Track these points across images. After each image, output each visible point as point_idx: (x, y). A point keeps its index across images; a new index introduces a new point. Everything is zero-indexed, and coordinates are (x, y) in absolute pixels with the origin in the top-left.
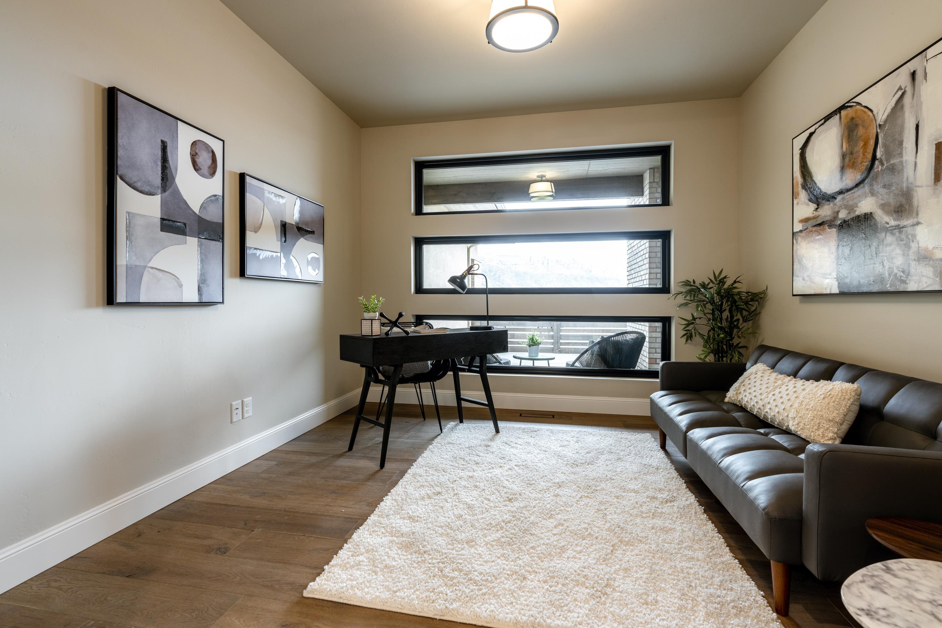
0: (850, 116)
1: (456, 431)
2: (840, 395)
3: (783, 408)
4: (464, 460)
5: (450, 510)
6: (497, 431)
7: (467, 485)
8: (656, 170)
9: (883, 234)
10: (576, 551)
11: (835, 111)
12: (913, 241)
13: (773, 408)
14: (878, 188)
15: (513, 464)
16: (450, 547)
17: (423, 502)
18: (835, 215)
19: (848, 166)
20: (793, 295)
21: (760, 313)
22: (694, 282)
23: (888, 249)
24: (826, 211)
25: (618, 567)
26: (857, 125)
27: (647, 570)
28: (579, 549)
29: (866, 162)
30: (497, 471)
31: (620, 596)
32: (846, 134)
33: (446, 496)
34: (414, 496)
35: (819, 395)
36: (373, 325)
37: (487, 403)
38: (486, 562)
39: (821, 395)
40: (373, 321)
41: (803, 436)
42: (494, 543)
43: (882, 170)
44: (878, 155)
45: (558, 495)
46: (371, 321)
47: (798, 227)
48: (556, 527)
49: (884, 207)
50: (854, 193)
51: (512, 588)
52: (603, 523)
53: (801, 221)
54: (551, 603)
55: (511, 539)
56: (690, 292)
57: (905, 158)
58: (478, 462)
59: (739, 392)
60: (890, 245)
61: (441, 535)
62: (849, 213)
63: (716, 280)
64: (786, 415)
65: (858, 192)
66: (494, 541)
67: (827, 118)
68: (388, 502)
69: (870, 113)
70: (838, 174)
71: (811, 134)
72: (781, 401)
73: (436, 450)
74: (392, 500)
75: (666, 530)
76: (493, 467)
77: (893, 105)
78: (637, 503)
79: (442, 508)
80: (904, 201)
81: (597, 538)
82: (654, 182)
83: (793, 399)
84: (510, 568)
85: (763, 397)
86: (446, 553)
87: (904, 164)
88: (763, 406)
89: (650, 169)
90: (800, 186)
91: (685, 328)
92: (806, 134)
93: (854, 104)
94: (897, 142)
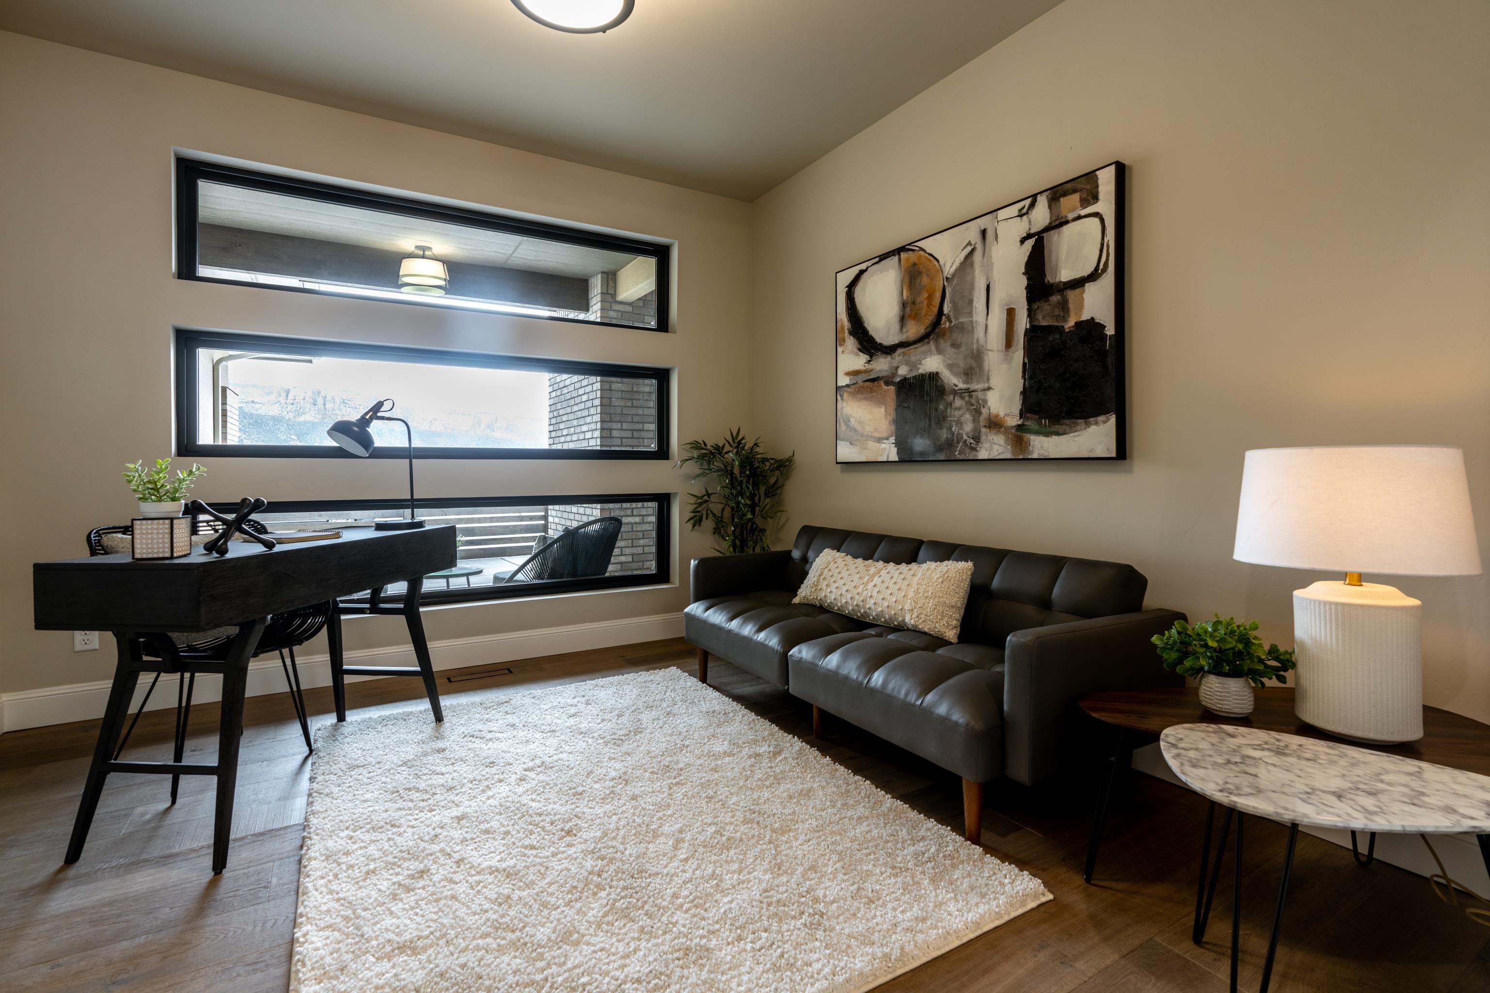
0: (912, 261)
1: (348, 740)
2: (958, 576)
3: (894, 600)
4: (418, 790)
5: (475, 896)
6: (439, 718)
7: (468, 836)
8: (610, 276)
9: (951, 397)
10: (734, 872)
11: (894, 251)
12: (984, 407)
13: (880, 601)
14: (945, 344)
15: (519, 770)
16: (540, 964)
17: (400, 905)
18: (894, 371)
19: (909, 316)
20: (837, 463)
21: (782, 486)
22: (705, 444)
23: (957, 413)
24: (882, 365)
25: (800, 869)
26: (920, 273)
27: (835, 857)
28: (735, 866)
29: (931, 315)
30: (503, 790)
31: (839, 908)
32: (907, 280)
33: (441, 871)
34: (370, 901)
35: (935, 579)
36: (175, 531)
37: (419, 669)
38: (626, 956)
39: (938, 578)
40: (175, 521)
41: (926, 630)
42: (610, 918)
43: (949, 327)
44: (946, 309)
45: (637, 796)
46: (167, 522)
47: (843, 381)
48: (676, 848)
49: (950, 367)
50: (917, 348)
51: (704, 975)
52: (730, 814)
53: (848, 374)
54: (775, 968)
55: (631, 897)
56: (702, 457)
57: (975, 318)
58: (450, 784)
59: (819, 588)
60: (959, 409)
61: (500, 949)
62: (911, 370)
63: (734, 443)
64: (900, 607)
65: (921, 348)
66: (606, 915)
67: (883, 257)
68: (314, 939)
69: (935, 263)
70: (896, 326)
71: (862, 272)
72: (889, 592)
73: (336, 790)
74: (322, 929)
75: (807, 794)
76: (488, 786)
77: (962, 260)
78: (744, 769)
79: (454, 897)
80: (974, 364)
81: (741, 840)
82: (607, 293)
83: (904, 587)
84: (673, 947)
85: (860, 590)
86: (546, 980)
87: (975, 325)
88: (863, 601)
89: (603, 273)
90: (847, 331)
91: (696, 508)
92: (854, 271)
93: (917, 249)
94: (966, 300)
